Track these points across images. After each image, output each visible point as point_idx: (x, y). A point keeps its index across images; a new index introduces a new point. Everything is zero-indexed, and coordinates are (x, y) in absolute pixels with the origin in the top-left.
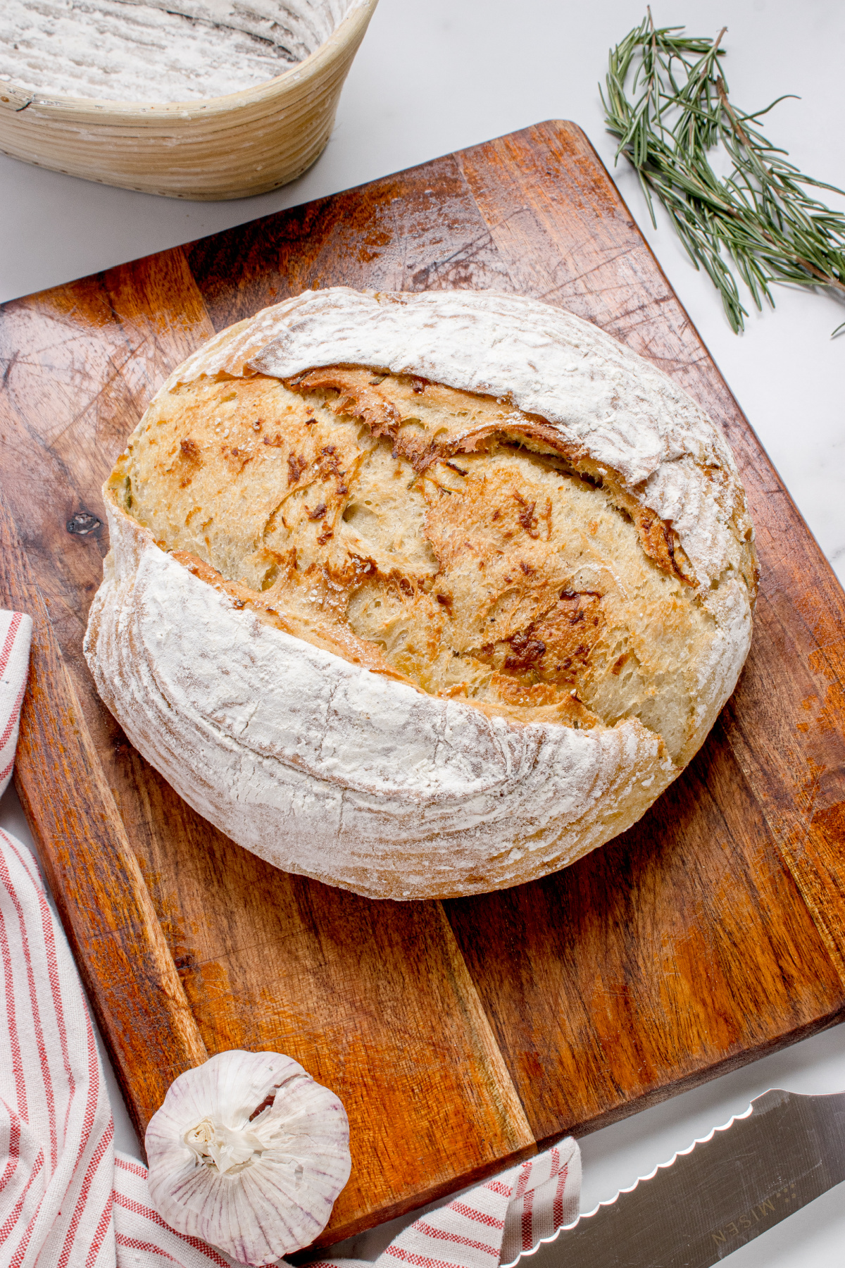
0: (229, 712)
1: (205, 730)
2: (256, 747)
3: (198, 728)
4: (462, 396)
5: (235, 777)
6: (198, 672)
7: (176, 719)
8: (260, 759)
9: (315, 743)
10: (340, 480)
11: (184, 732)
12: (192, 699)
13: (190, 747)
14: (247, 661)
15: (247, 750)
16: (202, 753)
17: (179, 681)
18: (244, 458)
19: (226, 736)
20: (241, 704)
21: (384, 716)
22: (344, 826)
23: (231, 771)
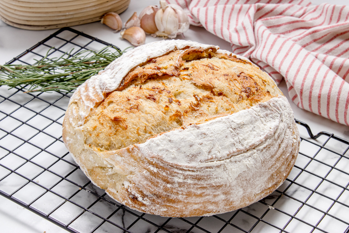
0: (212, 153)
1: (209, 166)
2: (226, 157)
3: (207, 168)
4: (165, 56)
5: (227, 173)
6: (193, 152)
7: (198, 173)
8: (230, 159)
9: (238, 141)
10: (165, 90)
11: (203, 174)
12: (199, 160)
13: (209, 177)
14: (204, 136)
15: (224, 160)
16: (213, 175)
17: (191, 160)
18: (136, 107)
19: (217, 161)
20: (213, 148)
21: (246, 119)
22: (262, 160)
23: (225, 172)
